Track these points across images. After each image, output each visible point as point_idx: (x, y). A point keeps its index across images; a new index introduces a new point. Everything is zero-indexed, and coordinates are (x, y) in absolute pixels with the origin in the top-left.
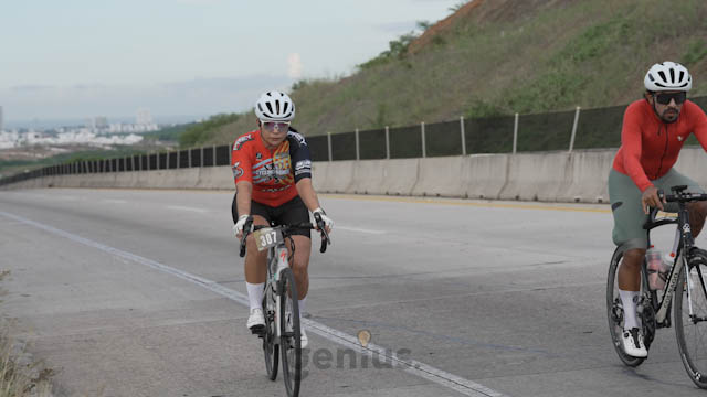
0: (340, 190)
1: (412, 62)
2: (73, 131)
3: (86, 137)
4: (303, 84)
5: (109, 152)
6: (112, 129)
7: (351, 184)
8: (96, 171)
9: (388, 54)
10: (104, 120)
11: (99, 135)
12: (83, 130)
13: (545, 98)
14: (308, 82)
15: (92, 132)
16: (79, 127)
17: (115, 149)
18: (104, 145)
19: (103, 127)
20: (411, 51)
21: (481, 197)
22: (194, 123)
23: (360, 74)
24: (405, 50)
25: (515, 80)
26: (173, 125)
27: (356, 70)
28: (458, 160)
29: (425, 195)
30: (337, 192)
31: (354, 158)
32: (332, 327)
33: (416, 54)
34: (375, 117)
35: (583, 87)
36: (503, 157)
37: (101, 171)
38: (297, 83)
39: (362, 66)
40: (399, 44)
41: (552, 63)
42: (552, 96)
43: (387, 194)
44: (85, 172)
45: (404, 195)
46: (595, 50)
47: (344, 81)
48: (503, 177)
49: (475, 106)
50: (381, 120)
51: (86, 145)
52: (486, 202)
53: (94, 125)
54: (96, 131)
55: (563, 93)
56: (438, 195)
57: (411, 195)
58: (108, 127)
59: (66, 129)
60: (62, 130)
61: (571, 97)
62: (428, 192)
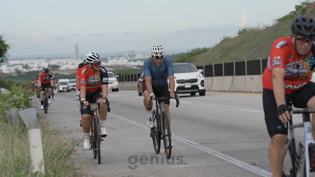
2: (116, 59)
3: (123, 62)
4: (244, 31)
5: (136, 70)
6: (137, 57)
8: (129, 81)
9: (294, 13)
10: (133, 52)
11: (130, 61)
12: (121, 58)
14: (247, 29)
15: (126, 59)
16: (119, 56)
17: (139, 68)
18: (133, 66)
19: (132, 56)
20: (308, 11)
22: (183, 53)
23: (278, 24)
24: (304, 10)
26: (171, 55)
27: (276, 23)
33: (311, 12)
37: (132, 81)
38: (241, 30)
39: (279, 20)
40: (301, 7)
44: (123, 81)
47: (268, 29)
51: (123, 66)
53: (127, 55)
54: (129, 58)
58: (135, 56)
59: (112, 57)
60: (110, 58)
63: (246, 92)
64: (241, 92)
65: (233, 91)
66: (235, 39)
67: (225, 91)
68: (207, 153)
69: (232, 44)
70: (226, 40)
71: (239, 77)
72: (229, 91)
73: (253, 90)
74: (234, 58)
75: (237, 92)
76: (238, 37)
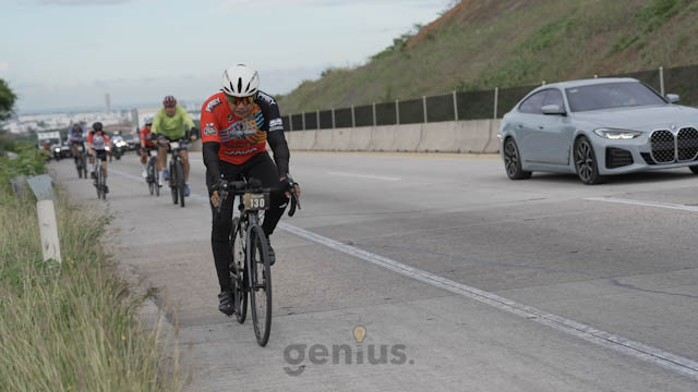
0: (363, 148)
1: (411, 53)
4: (329, 71)
7: (371, 143)
9: (392, 48)
13: (511, 78)
14: (333, 70)
20: (409, 46)
21: (470, 152)
23: (372, 63)
24: (405, 45)
25: (489, 65)
27: (369, 61)
28: (452, 124)
29: (427, 151)
30: (359, 151)
31: (372, 124)
32: (371, 252)
33: (414, 47)
34: (384, 94)
35: (539, 69)
36: (487, 122)
38: (325, 71)
39: (373, 57)
40: (401, 41)
41: (515, 52)
42: (517, 76)
43: (398, 151)
45: (411, 152)
46: (547, 42)
47: (360, 69)
48: (487, 136)
49: (460, 85)
50: (388, 96)
52: (474, 155)
55: (525, 74)
56: (437, 151)
57: (416, 152)
61: (530, 77)
62: (430, 149)
63: (333, 151)
64: (329, 151)
65: (316, 150)
66: (318, 82)
67: (306, 150)
68: (286, 231)
69: (314, 89)
70: (305, 85)
71: (325, 131)
72: (311, 150)
73: (343, 149)
74: (317, 106)
75: (322, 150)
76: (322, 80)
